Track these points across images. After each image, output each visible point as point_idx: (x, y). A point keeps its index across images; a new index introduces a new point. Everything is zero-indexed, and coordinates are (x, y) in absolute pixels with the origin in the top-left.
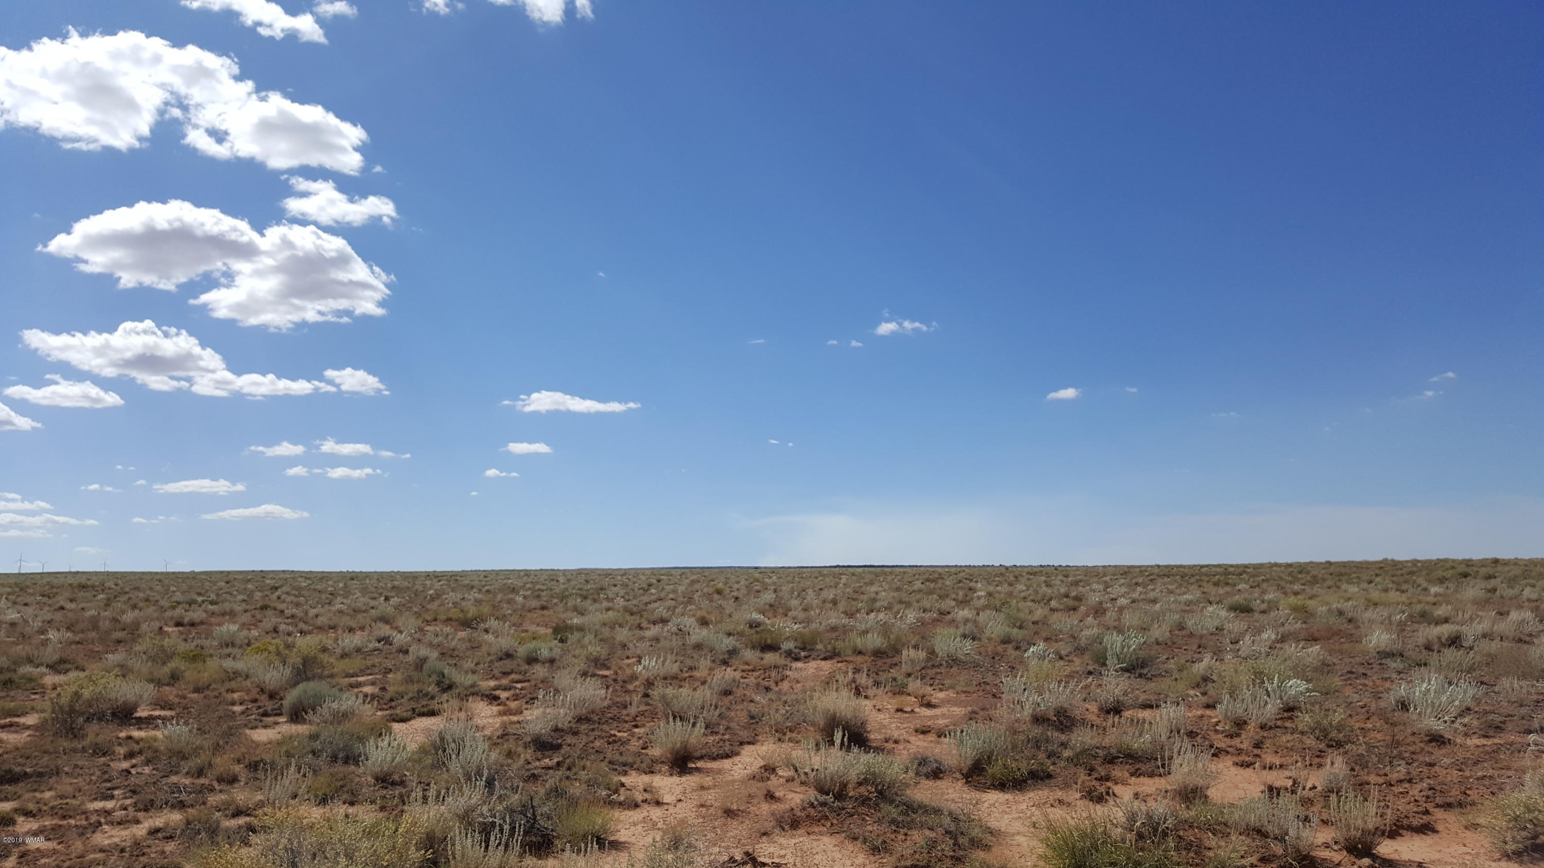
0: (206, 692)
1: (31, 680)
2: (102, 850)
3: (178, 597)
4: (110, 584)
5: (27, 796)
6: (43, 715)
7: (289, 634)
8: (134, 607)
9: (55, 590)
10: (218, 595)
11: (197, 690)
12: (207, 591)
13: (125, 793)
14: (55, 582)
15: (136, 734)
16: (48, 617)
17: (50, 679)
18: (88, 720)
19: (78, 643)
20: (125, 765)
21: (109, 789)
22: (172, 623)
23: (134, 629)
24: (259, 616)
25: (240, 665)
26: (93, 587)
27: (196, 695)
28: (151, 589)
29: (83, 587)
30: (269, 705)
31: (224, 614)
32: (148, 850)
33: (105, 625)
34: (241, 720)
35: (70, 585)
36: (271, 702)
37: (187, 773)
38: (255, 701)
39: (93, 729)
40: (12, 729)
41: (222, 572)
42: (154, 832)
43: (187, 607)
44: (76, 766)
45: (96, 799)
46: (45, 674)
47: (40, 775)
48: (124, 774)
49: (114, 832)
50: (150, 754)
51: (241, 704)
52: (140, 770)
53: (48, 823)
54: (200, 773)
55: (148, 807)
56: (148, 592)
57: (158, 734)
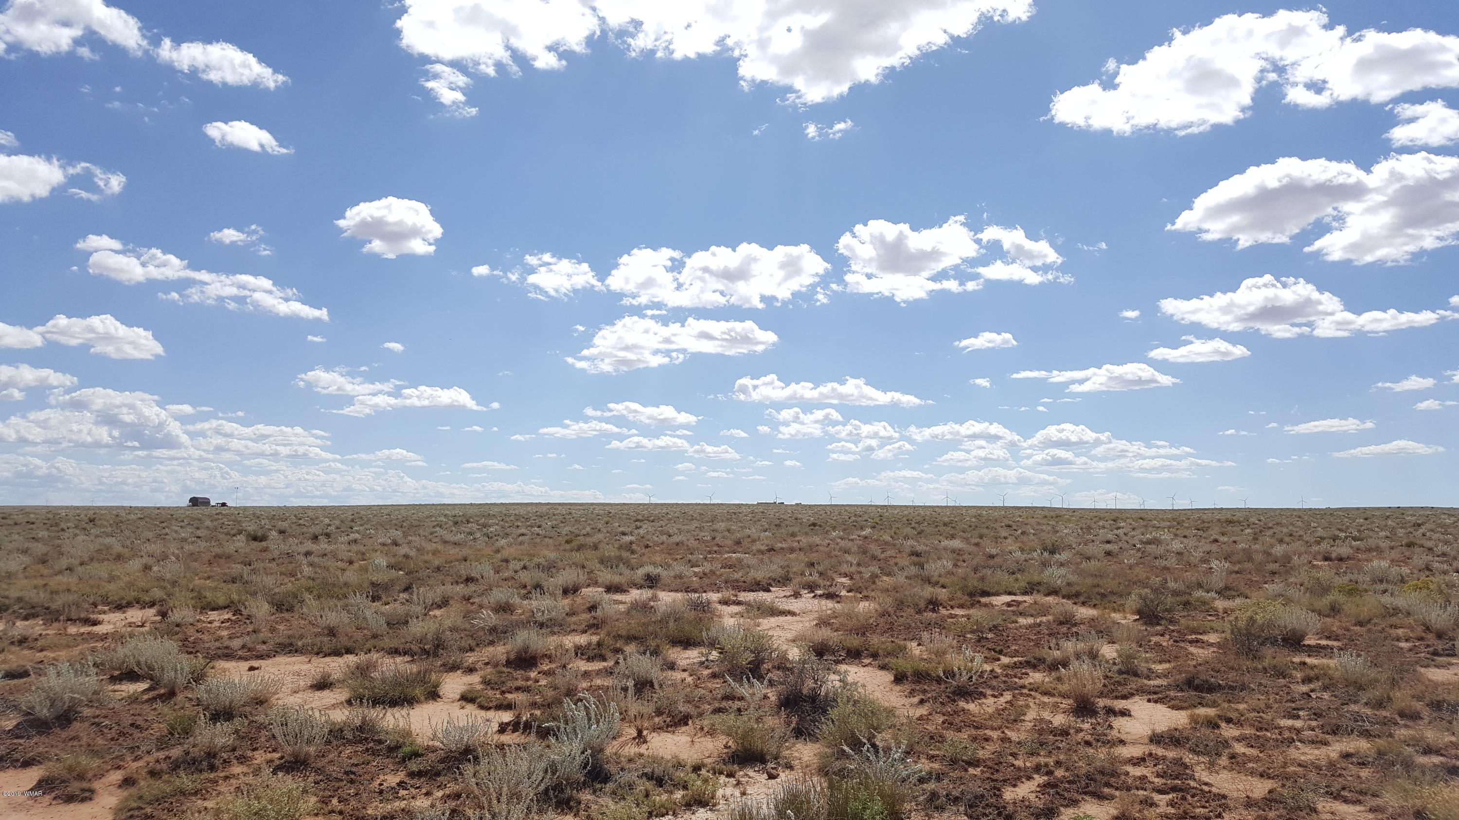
0: (1369, 626)
1: (1204, 603)
2: (1300, 765)
3: (1320, 532)
4: (1253, 520)
5: (1226, 705)
6: (1223, 635)
7: (1445, 573)
8: (1281, 541)
9: (1207, 525)
10: (1359, 531)
11: (1360, 624)
12: (1348, 527)
13: (1308, 715)
14: (1205, 517)
15: (1308, 660)
16: (1207, 548)
17: (1220, 604)
18: (1263, 644)
19: (1237, 572)
20: (1305, 688)
21: (1294, 709)
22: (1319, 557)
23: (1286, 560)
24: (1407, 554)
25: (1400, 602)
26: (1239, 522)
27: (1358, 628)
28: (1292, 524)
29: (1230, 522)
30: (1440, 646)
31: (1370, 550)
32: (1344, 772)
33: (1259, 557)
34: (1411, 657)
35: (1219, 520)
36: (1440, 642)
37: (1366, 704)
38: (1421, 639)
39: (1268, 651)
40: (1198, 644)
41: (1358, 509)
42: (1347, 756)
43: (1332, 543)
44: (1260, 684)
45: (1284, 717)
46: (1214, 599)
47: (1231, 688)
48: (1305, 696)
49: (1307, 750)
50: (1327, 681)
51: (1407, 640)
52: (1319, 695)
53: (1248, 731)
54: (1379, 704)
55: (1335, 731)
56: (1291, 528)
57: (1332, 663)
